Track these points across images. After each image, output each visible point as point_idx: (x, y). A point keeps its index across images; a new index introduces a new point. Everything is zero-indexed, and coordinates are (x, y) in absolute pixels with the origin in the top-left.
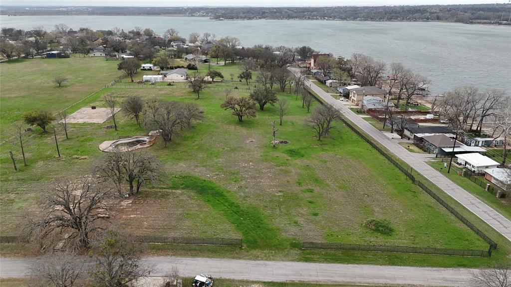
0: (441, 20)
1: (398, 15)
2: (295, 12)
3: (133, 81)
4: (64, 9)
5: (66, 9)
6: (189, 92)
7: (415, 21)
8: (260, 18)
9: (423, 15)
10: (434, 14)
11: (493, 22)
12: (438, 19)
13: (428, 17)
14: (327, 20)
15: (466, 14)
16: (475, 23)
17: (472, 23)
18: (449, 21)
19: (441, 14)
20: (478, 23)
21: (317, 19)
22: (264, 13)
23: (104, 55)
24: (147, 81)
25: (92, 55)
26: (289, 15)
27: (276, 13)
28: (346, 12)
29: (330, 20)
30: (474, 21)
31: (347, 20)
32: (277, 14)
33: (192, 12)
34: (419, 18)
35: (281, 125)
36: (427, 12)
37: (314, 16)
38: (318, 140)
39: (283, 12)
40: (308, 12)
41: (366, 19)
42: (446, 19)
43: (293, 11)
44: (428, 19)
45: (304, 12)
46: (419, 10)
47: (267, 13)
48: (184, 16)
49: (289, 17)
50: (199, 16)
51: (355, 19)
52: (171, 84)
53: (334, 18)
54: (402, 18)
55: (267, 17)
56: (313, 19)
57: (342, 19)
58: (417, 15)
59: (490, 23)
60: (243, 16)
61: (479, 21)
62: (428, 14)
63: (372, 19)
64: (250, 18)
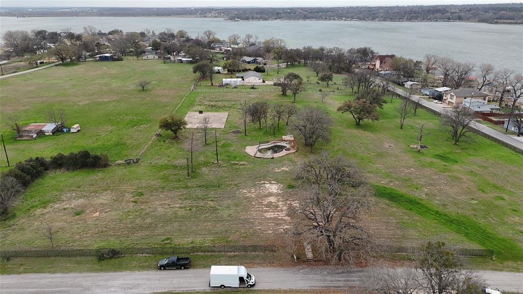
0: (462, 20)
1: (419, 15)
2: (310, 12)
3: (212, 84)
4: (67, 10)
5: (69, 10)
6: (279, 96)
7: (436, 21)
8: (276, 19)
9: (444, 15)
10: (455, 14)
11: (519, 22)
12: (460, 18)
13: (449, 18)
14: (345, 20)
15: (487, 14)
16: (500, 23)
17: (496, 23)
18: (471, 22)
19: (463, 14)
20: (503, 23)
21: (334, 19)
22: (278, 13)
23: (157, 57)
24: (227, 84)
25: (145, 58)
26: (305, 16)
27: (290, 13)
28: (361, 12)
29: (347, 20)
30: (499, 21)
31: (366, 21)
32: (292, 14)
33: (203, 12)
34: (440, 18)
35: (401, 128)
36: (448, 12)
37: (330, 16)
38: (454, 144)
39: (297, 13)
40: (322, 12)
41: (385, 19)
42: (468, 19)
43: (307, 11)
44: (449, 19)
45: (318, 12)
46: (440, 10)
47: (281, 13)
48: (196, 17)
49: (305, 17)
50: (211, 17)
51: (373, 19)
52: (254, 87)
53: (352, 18)
54: (422, 18)
55: (283, 18)
56: (330, 19)
57: (360, 19)
58: (438, 15)
59: (516, 23)
60: (258, 16)
61: (504, 21)
62: (448, 14)
63: (392, 19)
64: (265, 19)
